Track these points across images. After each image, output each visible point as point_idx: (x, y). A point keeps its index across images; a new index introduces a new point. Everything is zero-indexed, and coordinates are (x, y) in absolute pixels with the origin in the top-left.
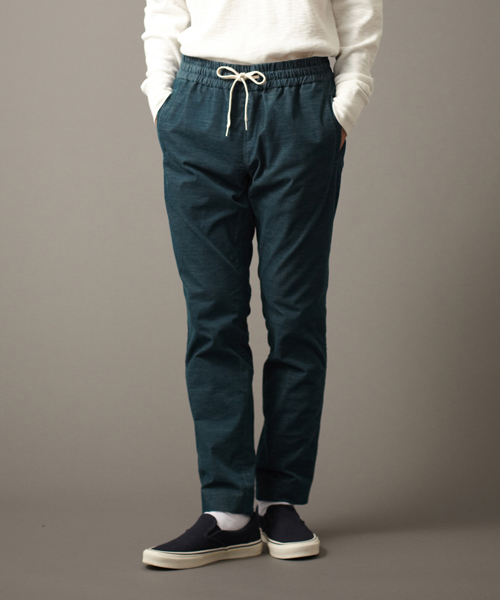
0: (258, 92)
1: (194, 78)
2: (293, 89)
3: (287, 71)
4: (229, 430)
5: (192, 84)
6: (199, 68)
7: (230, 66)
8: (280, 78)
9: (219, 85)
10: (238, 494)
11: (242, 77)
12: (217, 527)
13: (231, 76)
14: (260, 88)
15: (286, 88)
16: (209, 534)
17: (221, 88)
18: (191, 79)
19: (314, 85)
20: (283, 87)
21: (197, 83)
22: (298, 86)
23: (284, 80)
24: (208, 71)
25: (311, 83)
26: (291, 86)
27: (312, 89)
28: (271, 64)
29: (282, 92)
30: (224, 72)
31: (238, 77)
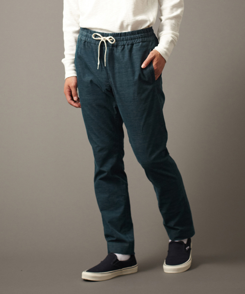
0: (112, 48)
1: (84, 38)
2: (129, 46)
3: (126, 37)
4: (118, 215)
5: (83, 42)
6: (86, 33)
7: (99, 33)
8: (123, 40)
9: (94, 43)
10: (127, 245)
11: (104, 39)
12: (117, 260)
13: (99, 38)
14: (113, 45)
15: (126, 46)
16: (114, 263)
17: (95, 44)
18: (82, 39)
19: (141, 43)
20: (124, 45)
21: (85, 41)
22: (132, 45)
23: (125, 42)
24: (90, 35)
25: (139, 43)
26: (128, 45)
27: (139, 46)
28: (119, 34)
29: (124, 48)
30: (96, 36)
31: (102, 39)
